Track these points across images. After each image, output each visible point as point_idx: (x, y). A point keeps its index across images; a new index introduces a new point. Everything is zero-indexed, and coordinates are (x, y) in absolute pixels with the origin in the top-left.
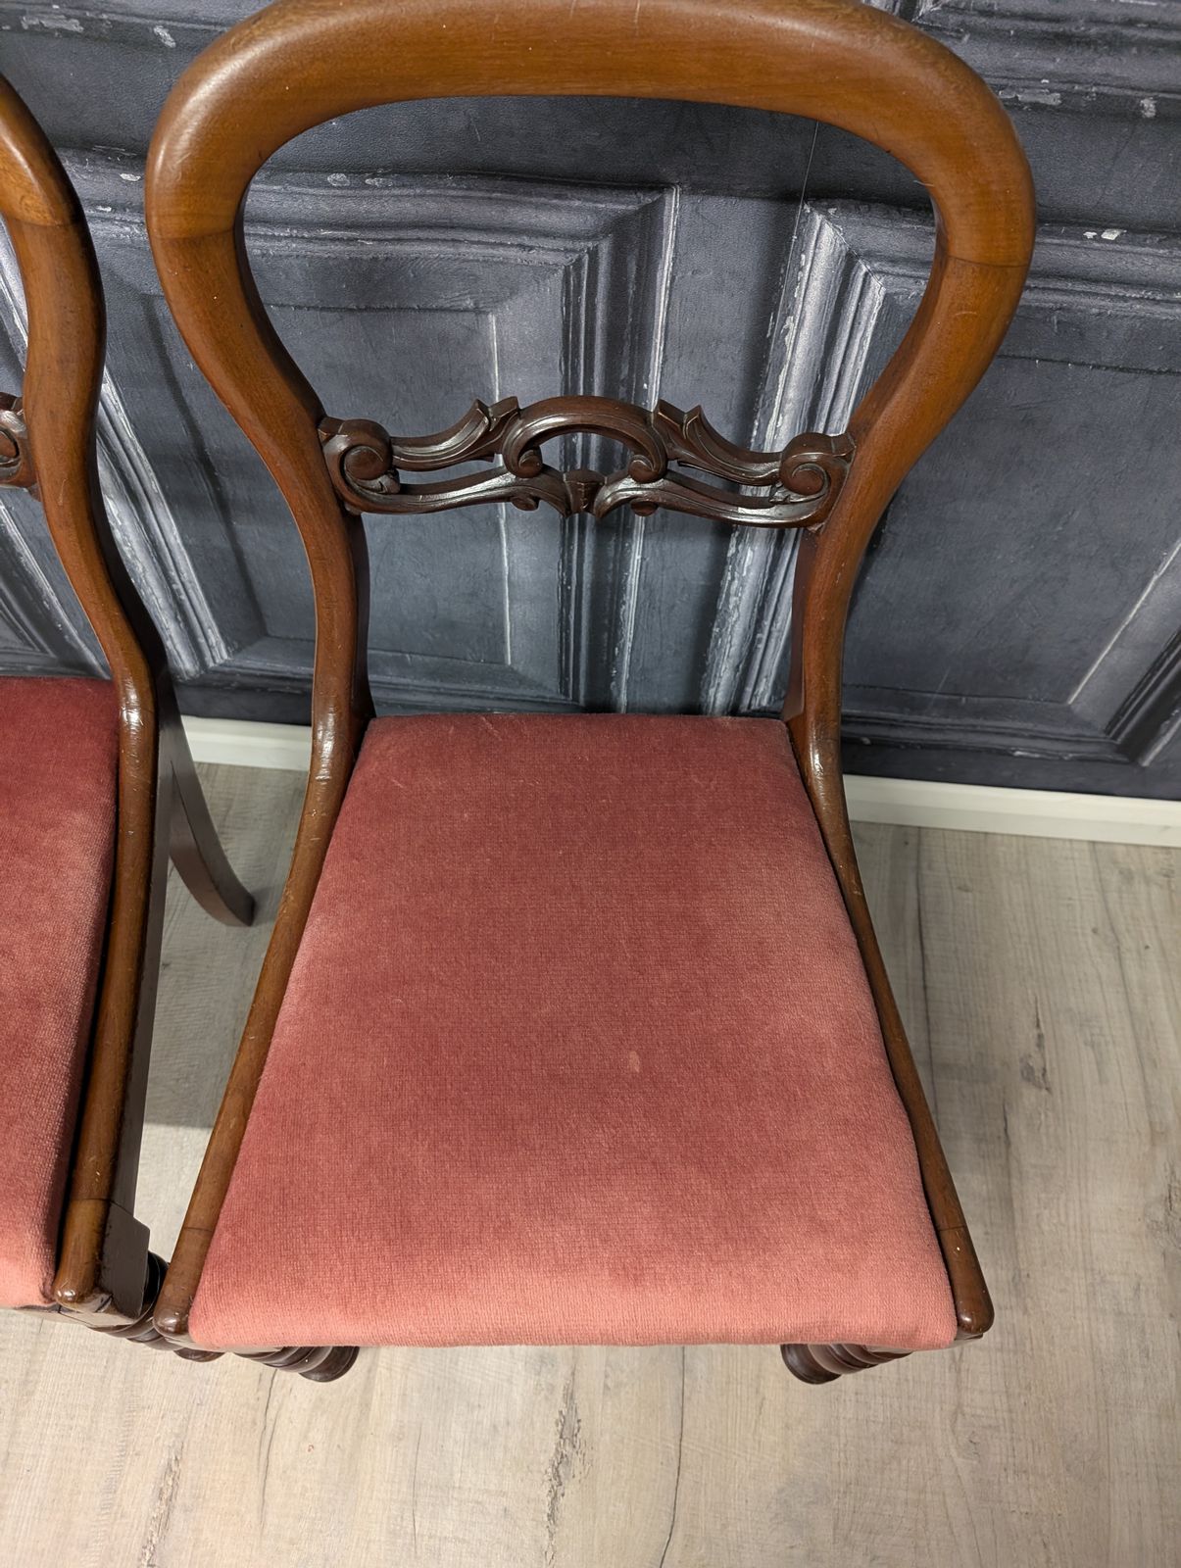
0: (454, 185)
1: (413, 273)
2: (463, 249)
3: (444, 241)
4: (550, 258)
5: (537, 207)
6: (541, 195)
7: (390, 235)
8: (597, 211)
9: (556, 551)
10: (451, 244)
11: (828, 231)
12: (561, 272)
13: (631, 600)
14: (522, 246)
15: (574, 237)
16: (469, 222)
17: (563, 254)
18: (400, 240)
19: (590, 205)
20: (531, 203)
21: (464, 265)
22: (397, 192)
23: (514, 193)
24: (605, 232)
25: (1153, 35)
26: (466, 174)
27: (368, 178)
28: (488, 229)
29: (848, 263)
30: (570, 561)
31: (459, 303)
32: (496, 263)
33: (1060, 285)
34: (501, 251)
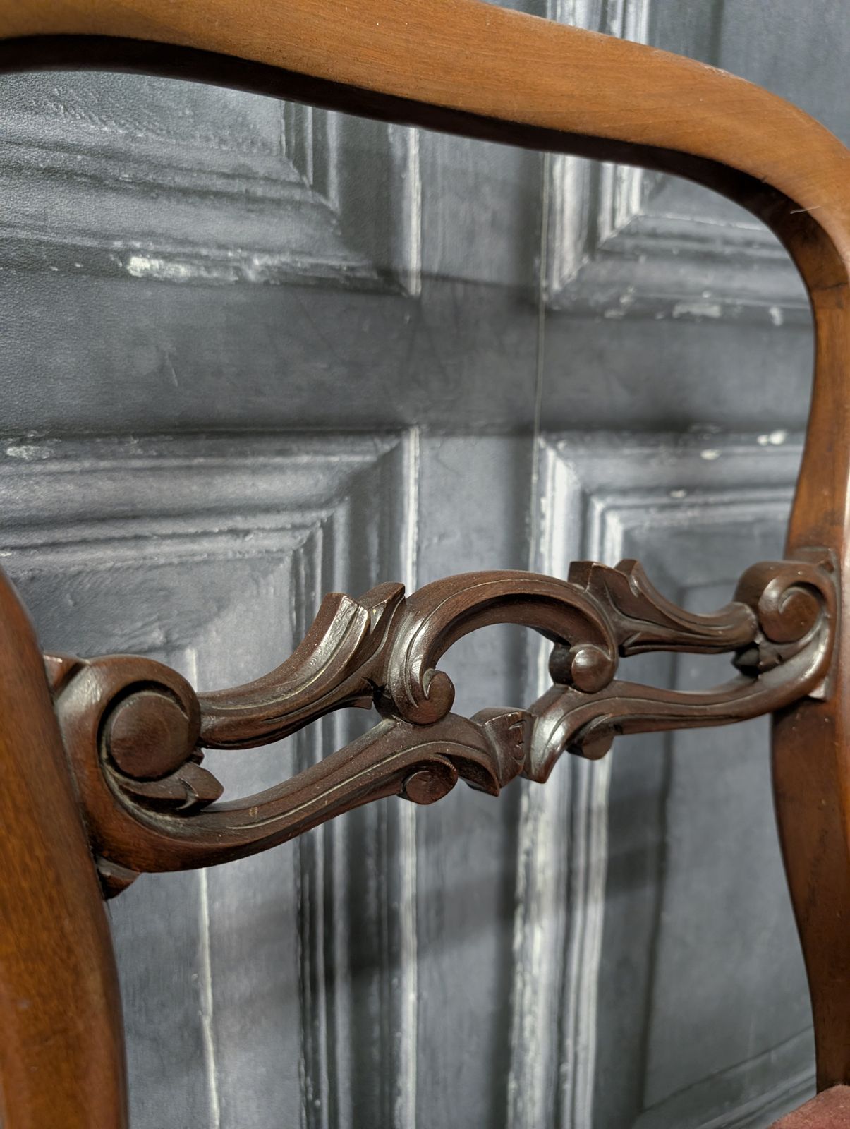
0: (140, 451)
1: (72, 598)
2: (150, 549)
3: (123, 539)
4: (273, 542)
5: (255, 471)
6: (255, 453)
7: (39, 538)
8: (329, 467)
9: (294, 1040)
10: (132, 543)
12: (288, 561)
13: (408, 1082)
14: (234, 532)
15: (302, 506)
16: (158, 506)
17: (290, 533)
18: (54, 545)
19: (320, 459)
20: (245, 467)
21: (150, 575)
22: (54, 467)
23: (222, 454)
24: (339, 496)
25: (765, 253)
26: (155, 434)
27: (12, 445)
28: (186, 514)
29: (584, 501)
30: (316, 1050)
31: (142, 639)
32: (198, 564)
34: (206, 545)
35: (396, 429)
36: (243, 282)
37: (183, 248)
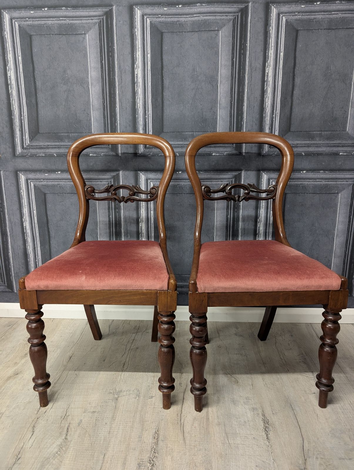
0: (212, 172)
2: (213, 183)
3: (210, 181)
4: (226, 182)
5: (224, 175)
6: (224, 173)
8: (232, 174)
11: (265, 175)
14: (221, 181)
15: (229, 179)
16: (214, 178)
18: (204, 181)
21: (212, 185)
22: (204, 174)
23: (221, 173)
24: (233, 178)
25: (301, 145)
26: (214, 171)
27: (201, 172)
28: (216, 179)
29: (269, 180)
33: (300, 180)
34: (218, 182)
35: (241, 170)
36: (224, 155)
37: (218, 152)
